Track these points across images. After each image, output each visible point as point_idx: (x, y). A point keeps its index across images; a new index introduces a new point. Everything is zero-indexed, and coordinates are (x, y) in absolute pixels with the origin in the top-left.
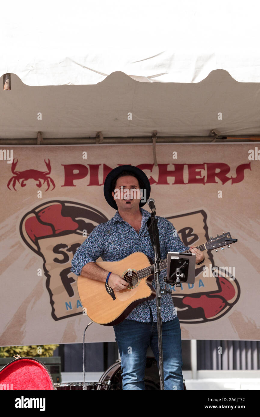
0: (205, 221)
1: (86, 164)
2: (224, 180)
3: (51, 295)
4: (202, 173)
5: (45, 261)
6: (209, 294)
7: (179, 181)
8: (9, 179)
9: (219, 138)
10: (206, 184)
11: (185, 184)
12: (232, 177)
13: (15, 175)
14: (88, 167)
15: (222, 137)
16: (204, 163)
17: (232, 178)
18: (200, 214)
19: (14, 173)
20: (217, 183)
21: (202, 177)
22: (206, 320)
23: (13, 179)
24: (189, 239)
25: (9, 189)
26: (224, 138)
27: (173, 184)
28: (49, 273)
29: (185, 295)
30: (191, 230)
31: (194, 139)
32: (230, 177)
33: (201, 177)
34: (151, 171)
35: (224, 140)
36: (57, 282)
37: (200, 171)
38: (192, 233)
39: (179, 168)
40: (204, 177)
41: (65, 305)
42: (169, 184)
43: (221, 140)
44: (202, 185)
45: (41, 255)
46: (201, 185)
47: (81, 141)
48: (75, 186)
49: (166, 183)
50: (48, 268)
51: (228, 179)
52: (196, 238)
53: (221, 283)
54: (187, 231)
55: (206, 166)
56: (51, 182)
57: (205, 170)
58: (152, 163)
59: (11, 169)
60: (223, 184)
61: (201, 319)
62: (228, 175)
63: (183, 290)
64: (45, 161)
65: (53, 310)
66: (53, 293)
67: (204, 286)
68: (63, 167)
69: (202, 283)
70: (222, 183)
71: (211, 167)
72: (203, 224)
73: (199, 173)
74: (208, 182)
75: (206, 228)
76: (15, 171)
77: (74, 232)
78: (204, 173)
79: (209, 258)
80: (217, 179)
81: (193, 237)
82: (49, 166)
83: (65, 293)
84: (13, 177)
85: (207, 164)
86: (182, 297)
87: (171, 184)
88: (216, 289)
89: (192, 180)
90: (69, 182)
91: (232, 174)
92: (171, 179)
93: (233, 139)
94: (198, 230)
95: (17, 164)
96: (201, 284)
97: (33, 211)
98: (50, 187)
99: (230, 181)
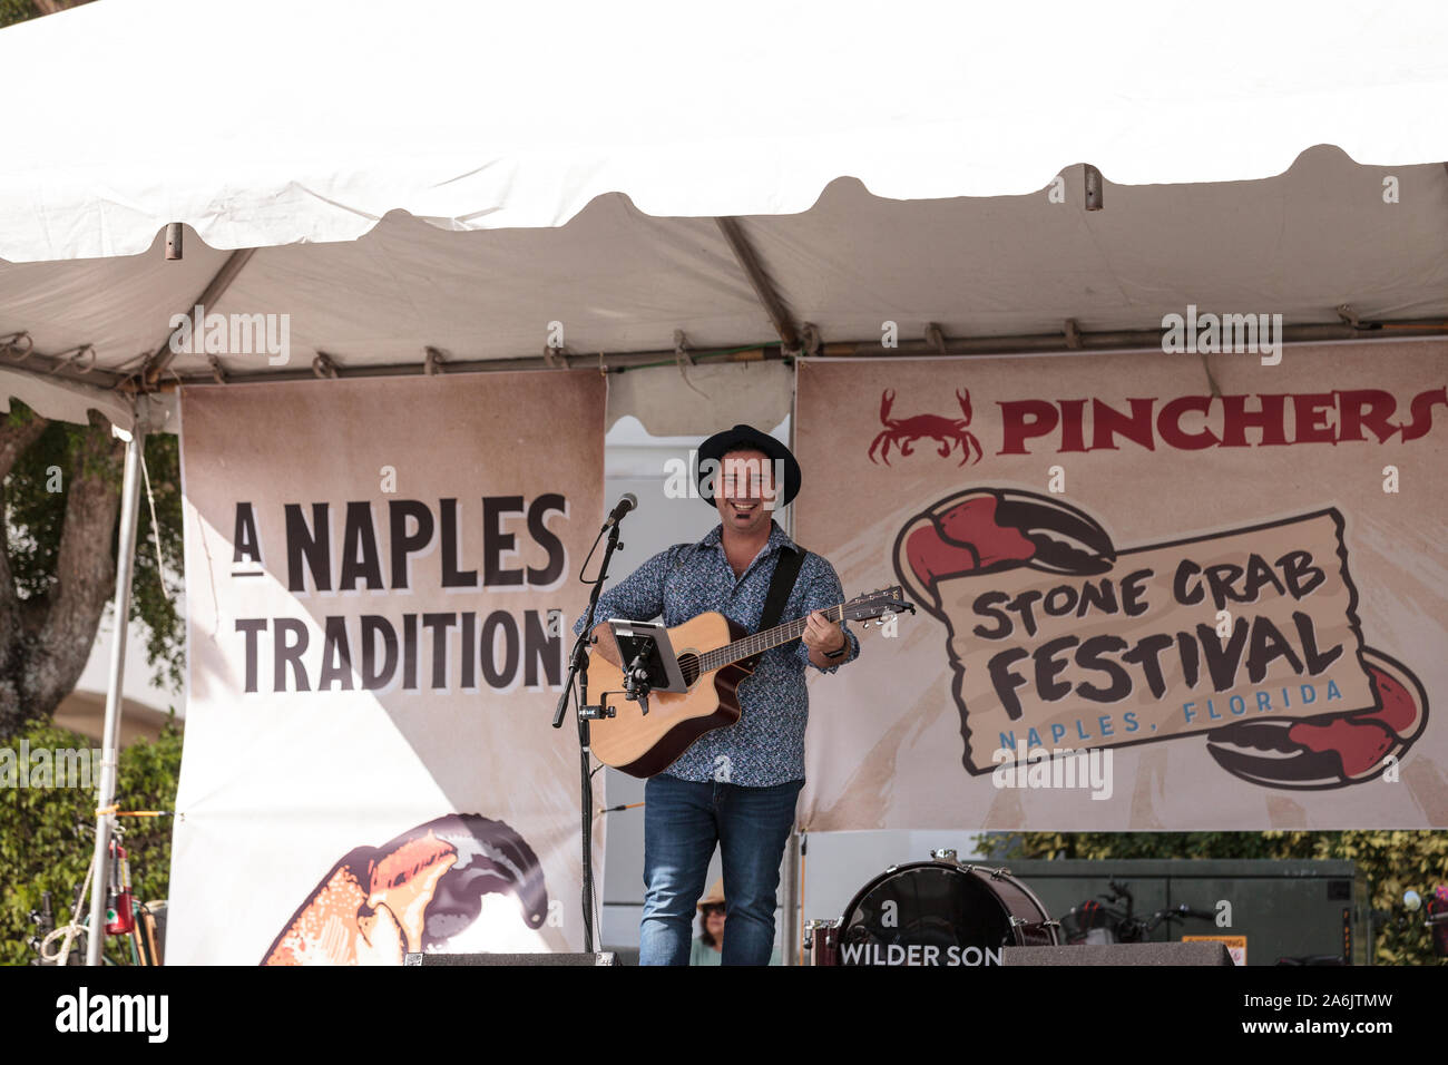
0: (1339, 534)
1: (1052, 400)
2: (1384, 432)
3: (964, 713)
4: (1328, 415)
5: (951, 633)
6: (1351, 717)
7: (1274, 437)
8: (874, 437)
9: (1363, 326)
10: (1339, 443)
11: (1289, 444)
12: (1401, 424)
13: (888, 429)
14: (1058, 407)
15: (1369, 325)
16: (1334, 392)
17: (1402, 427)
18: (1328, 518)
19: (885, 423)
20: (1366, 439)
21: (1329, 426)
22: (1346, 782)
23: (884, 438)
24: (1302, 581)
25: (871, 462)
26: (1373, 327)
27: (1259, 445)
28: (960, 662)
29: (1296, 721)
30: (1307, 557)
31: (1306, 332)
32: (1397, 425)
33: (1326, 424)
34: (1207, 414)
35: (1378, 332)
36: (979, 684)
37: (1325, 412)
38: (1310, 565)
39: (1273, 404)
40: (1334, 425)
41: (999, 738)
42: (1249, 445)
43: (1369, 332)
44: (1328, 445)
45: (944, 618)
46: (1326, 446)
47: (1040, 343)
48: (1029, 453)
49: (1241, 441)
50: (958, 648)
51: (1393, 430)
52: (1319, 577)
53: (1381, 689)
54: (1298, 561)
55: (1337, 398)
56: (971, 444)
57: (1334, 407)
58: (1208, 394)
59: (878, 414)
60: (1382, 442)
61: (1336, 780)
62: (1393, 420)
63: (1290, 707)
64: (957, 393)
65: (968, 750)
66: (968, 708)
67: (1339, 696)
68: (1000, 408)
69: (1336, 689)
70: (1378, 440)
71: (1351, 401)
72: (1336, 544)
73: (1322, 418)
74: (1343, 438)
75: (1342, 552)
76: (888, 418)
77: (1026, 563)
78: (1334, 416)
79: (1350, 627)
80: (1365, 431)
81: (1312, 574)
82: (966, 406)
83: (1001, 709)
84: (884, 433)
85: (1340, 393)
86: (1287, 724)
87: (1254, 446)
88: (1370, 702)
89: (1306, 434)
90: (1013, 445)
91: (1402, 416)
92: (1254, 434)
93: (1400, 328)
94: (1325, 558)
95: (894, 402)
96: (1333, 691)
97: (927, 514)
98: (970, 457)
99: (1398, 435)
